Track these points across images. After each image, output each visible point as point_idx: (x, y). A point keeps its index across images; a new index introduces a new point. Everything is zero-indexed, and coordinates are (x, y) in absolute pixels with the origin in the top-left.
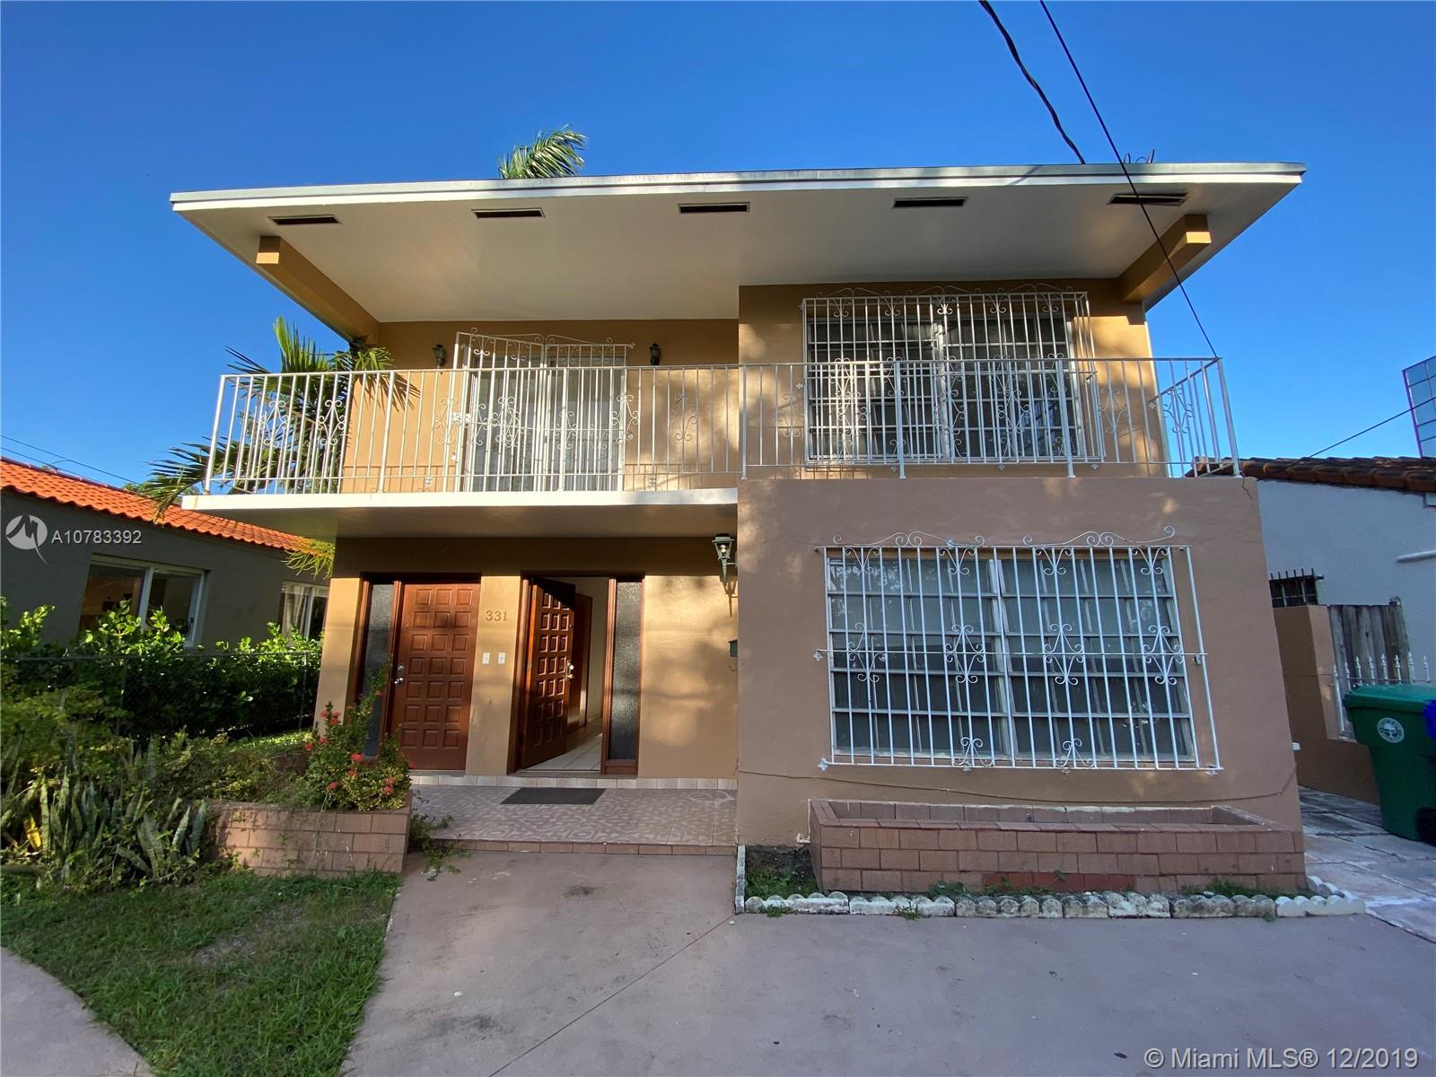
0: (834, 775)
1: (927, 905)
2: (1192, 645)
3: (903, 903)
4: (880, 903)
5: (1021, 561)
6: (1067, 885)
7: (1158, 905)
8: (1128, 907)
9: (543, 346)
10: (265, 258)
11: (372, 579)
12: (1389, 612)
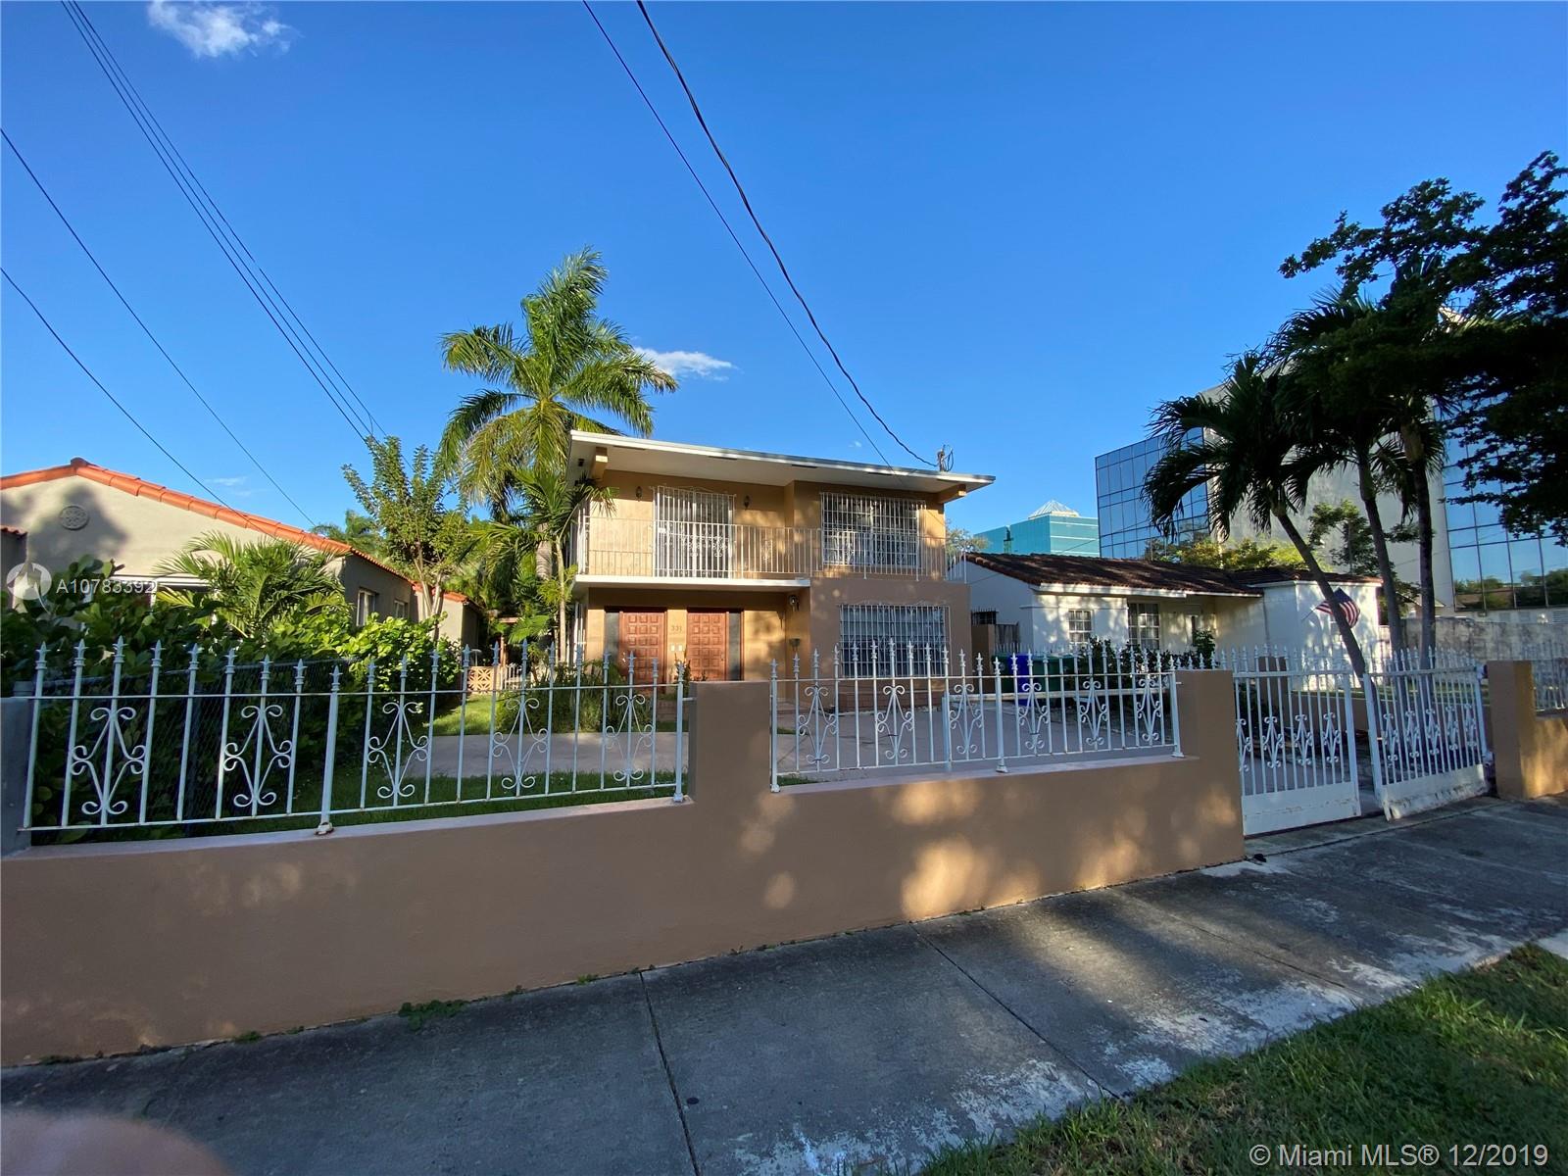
0: (843, 684)
4: (867, 713)
5: (902, 610)
6: (915, 707)
8: (927, 709)
9: (694, 493)
10: (599, 458)
11: (608, 610)
12: (1015, 628)
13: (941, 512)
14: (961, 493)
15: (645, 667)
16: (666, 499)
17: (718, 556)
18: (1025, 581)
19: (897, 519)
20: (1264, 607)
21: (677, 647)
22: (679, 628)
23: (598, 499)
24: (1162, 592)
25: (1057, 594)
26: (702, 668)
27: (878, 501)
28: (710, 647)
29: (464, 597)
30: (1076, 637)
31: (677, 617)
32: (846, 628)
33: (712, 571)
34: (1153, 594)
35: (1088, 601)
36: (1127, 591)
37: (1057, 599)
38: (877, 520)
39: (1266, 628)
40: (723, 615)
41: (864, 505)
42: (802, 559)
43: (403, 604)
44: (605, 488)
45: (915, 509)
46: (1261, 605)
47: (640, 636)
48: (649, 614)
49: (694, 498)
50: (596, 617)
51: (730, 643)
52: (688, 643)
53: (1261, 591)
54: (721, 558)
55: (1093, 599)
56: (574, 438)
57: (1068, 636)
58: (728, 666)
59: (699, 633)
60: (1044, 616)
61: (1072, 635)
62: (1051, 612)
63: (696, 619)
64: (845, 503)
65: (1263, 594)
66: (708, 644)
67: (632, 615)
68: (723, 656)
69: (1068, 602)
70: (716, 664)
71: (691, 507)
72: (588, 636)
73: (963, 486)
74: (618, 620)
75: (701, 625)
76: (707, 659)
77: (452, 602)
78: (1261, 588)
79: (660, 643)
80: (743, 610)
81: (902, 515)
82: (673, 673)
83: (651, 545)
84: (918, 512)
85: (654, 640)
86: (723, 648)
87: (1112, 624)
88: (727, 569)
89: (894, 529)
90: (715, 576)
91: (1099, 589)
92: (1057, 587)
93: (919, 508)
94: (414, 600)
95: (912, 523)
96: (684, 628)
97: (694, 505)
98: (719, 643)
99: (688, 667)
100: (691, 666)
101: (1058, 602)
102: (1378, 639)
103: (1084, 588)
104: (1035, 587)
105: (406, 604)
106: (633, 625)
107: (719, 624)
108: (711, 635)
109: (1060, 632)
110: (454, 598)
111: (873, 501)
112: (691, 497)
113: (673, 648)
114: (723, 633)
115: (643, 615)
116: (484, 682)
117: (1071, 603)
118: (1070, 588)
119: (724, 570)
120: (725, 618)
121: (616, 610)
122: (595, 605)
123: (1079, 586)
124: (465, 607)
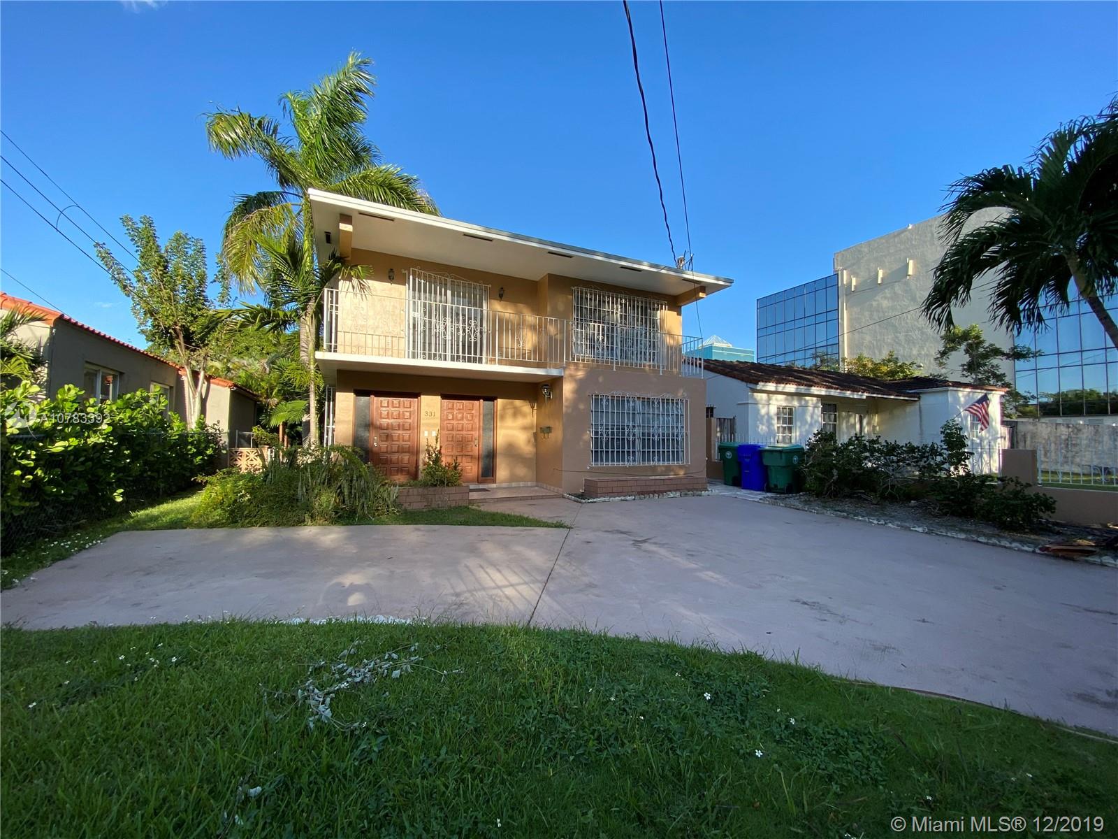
0: (592, 471)
1: (628, 498)
2: (687, 429)
3: (623, 498)
4: (617, 498)
5: (647, 402)
6: (660, 492)
7: (678, 494)
8: (672, 495)
9: (449, 280)
10: (344, 227)
11: (359, 393)
12: (733, 421)
13: (679, 314)
14: (701, 295)
15: (398, 452)
16: (420, 283)
17: (473, 340)
18: (742, 380)
19: (642, 319)
20: (920, 407)
21: (430, 434)
22: (432, 414)
23: (349, 278)
24: (848, 394)
25: (769, 392)
26: (455, 452)
27: (626, 300)
28: (464, 433)
29: (231, 383)
30: (781, 429)
31: (431, 404)
32: (596, 417)
33: (467, 355)
34: (841, 395)
35: (793, 399)
36: (823, 392)
37: (768, 396)
38: (624, 317)
39: (921, 426)
40: (476, 403)
41: (613, 303)
42: (556, 350)
43: (168, 387)
44: (357, 266)
45: (658, 310)
46: (917, 407)
47: (393, 420)
48: (402, 399)
49: (449, 285)
50: (345, 401)
51: (483, 430)
52: (442, 428)
53: (918, 395)
54: (476, 343)
55: (795, 397)
56: (312, 197)
57: (776, 428)
58: (481, 452)
59: (453, 419)
60: (758, 411)
61: (778, 427)
62: (763, 407)
63: (450, 406)
64: (595, 300)
65: (919, 398)
66: (462, 430)
67: (385, 400)
68: (477, 442)
69: (777, 400)
70: (469, 449)
71: (446, 295)
72: (336, 419)
73: (703, 288)
74: (368, 406)
75: (455, 412)
76: (461, 444)
77: (219, 387)
78: (918, 393)
79: (414, 429)
80: (496, 398)
81: (646, 315)
82: (423, 457)
83: (403, 329)
84: (659, 312)
85: (407, 426)
86: (476, 434)
87: (809, 419)
88: (481, 354)
89: (639, 328)
90: (469, 361)
91: (803, 389)
92: (771, 386)
93: (662, 309)
94: (180, 384)
95: (653, 323)
96: (438, 414)
97: (449, 293)
98: (472, 429)
99: (440, 452)
100: (443, 451)
101: (769, 399)
102: (999, 436)
103: (791, 388)
104: (752, 386)
105: (171, 387)
106: (385, 409)
107: (473, 412)
108: (465, 421)
109: (770, 424)
110: (221, 383)
111: (621, 299)
112: (446, 285)
113: (426, 434)
114: (477, 420)
115: (396, 400)
116: (252, 463)
117: (779, 401)
118: (781, 387)
119: (478, 356)
120: (479, 405)
121: (366, 393)
122: (345, 389)
123: (788, 386)
124: (233, 393)
